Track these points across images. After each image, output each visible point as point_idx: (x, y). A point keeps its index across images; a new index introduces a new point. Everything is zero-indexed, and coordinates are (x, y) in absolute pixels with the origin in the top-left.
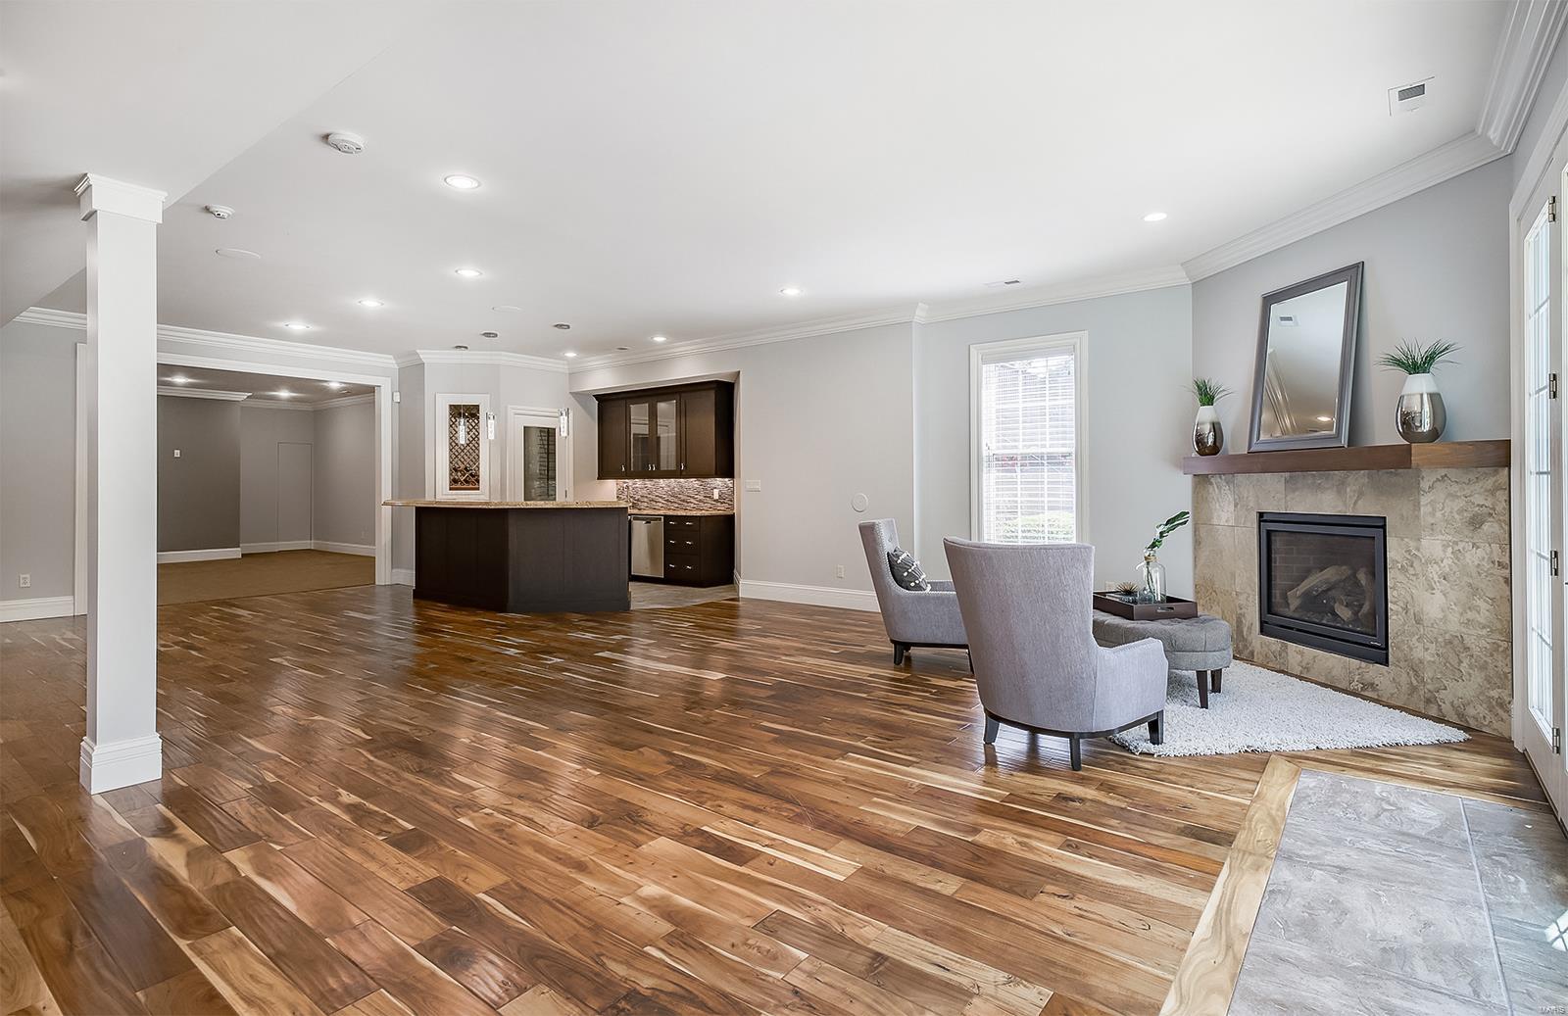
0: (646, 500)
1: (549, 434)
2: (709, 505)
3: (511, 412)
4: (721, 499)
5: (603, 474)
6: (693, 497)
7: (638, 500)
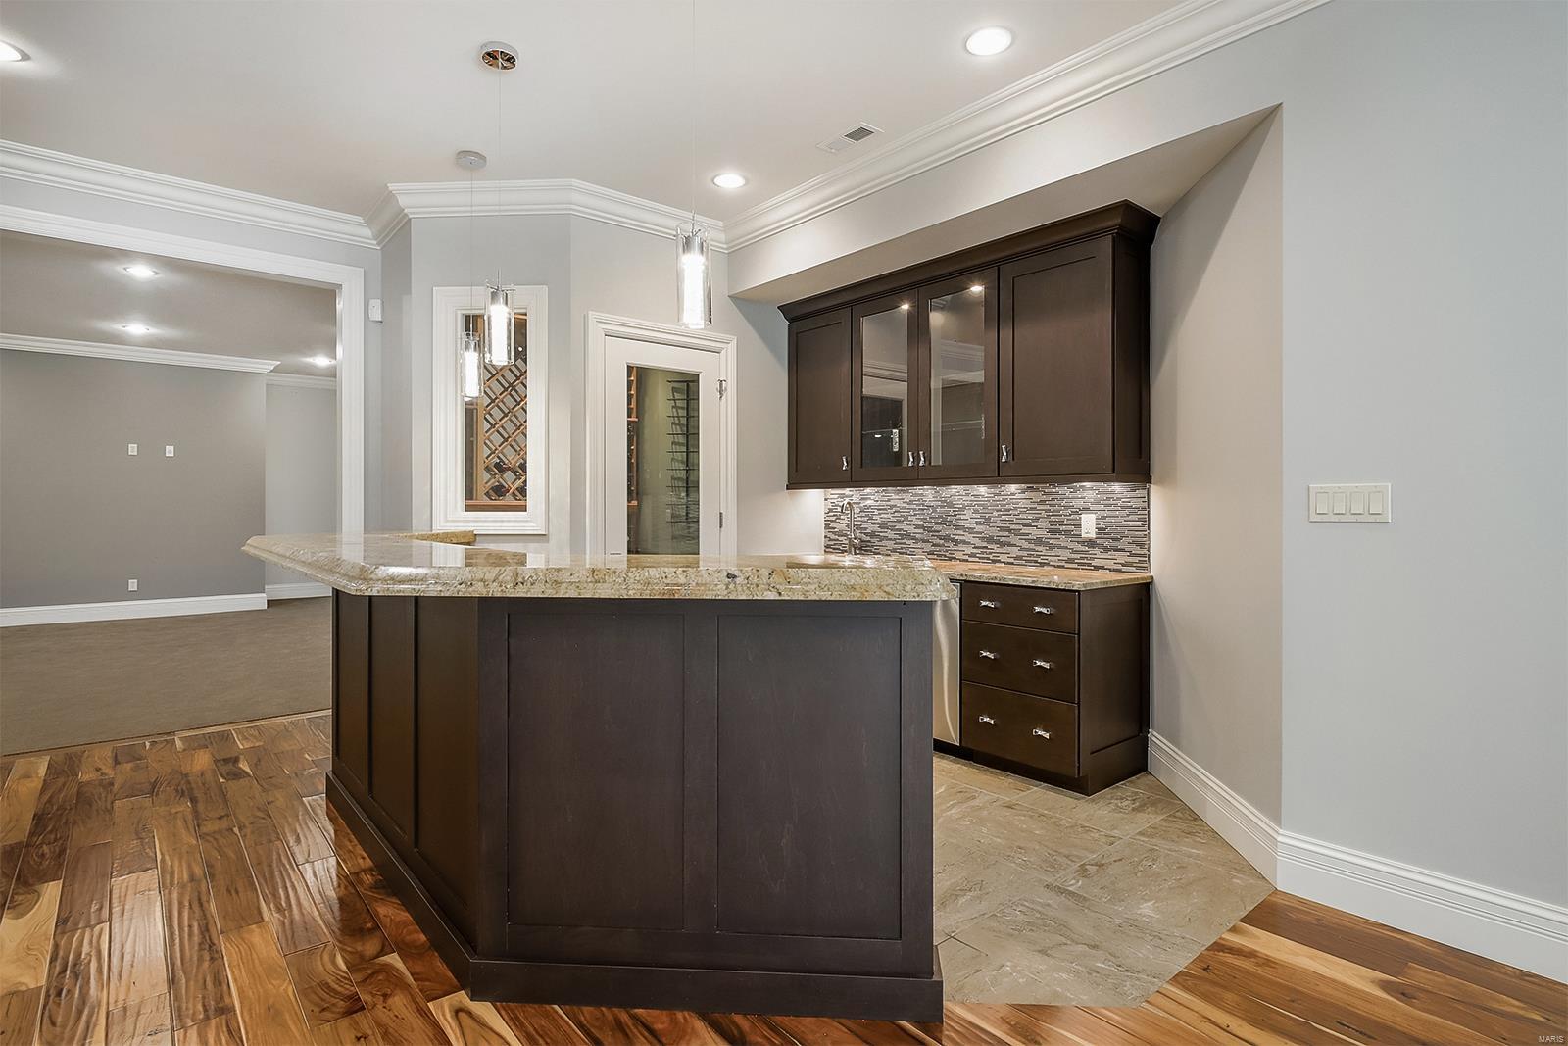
0: (890, 534)
1: (687, 386)
2: (1066, 554)
3: (595, 330)
4: (1108, 538)
5: (801, 477)
6: (1017, 533)
7: (873, 535)
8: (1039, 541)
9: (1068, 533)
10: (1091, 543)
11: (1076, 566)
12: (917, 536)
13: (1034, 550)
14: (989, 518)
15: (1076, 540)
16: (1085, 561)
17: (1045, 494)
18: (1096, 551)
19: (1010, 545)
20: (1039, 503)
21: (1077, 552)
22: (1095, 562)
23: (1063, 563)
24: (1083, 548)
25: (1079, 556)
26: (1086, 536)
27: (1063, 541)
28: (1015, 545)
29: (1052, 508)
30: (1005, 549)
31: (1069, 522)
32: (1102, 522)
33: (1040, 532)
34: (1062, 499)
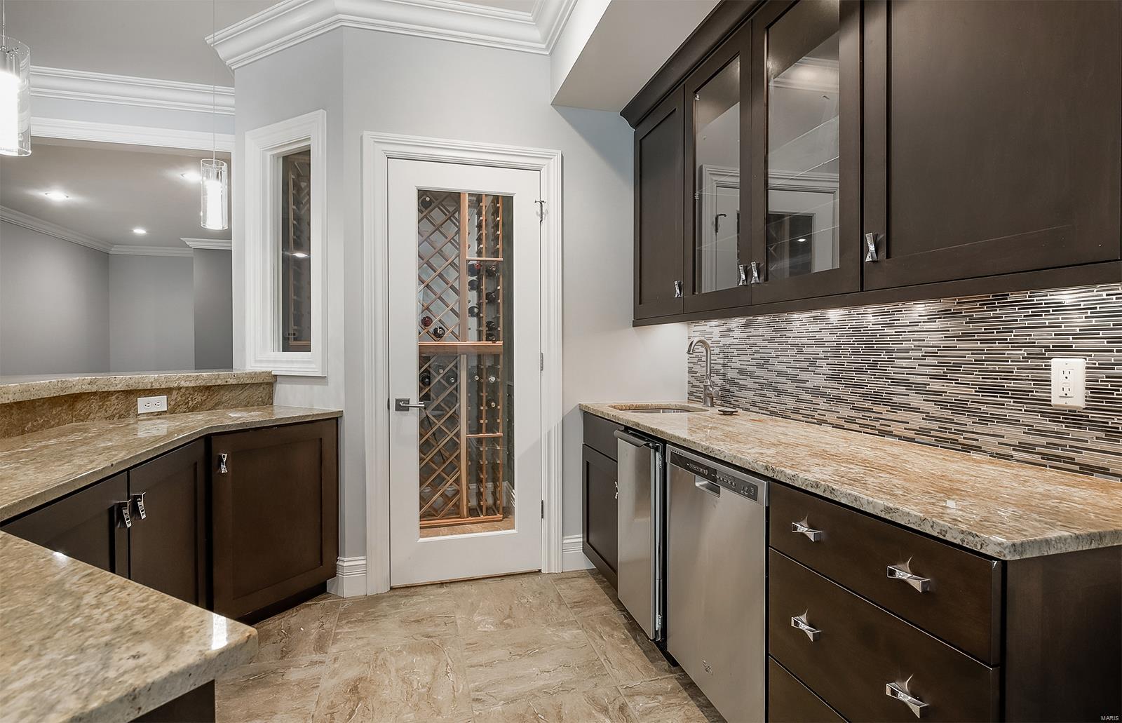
4: (1115, 409)
5: (644, 311)
8: (959, 406)
9: (1020, 396)
10: (1073, 418)
11: (1037, 458)
12: (779, 386)
13: (951, 421)
14: (875, 363)
15: (1037, 408)
16: (1060, 452)
17: (972, 320)
18: (1086, 433)
19: (908, 408)
20: (960, 338)
21: (1040, 433)
22: (1084, 458)
23: (1010, 451)
24: (1055, 427)
25: (1044, 441)
26: (1062, 402)
27: (1010, 408)
28: (916, 410)
29: (985, 347)
30: (901, 415)
31: (1024, 374)
32: (1102, 375)
33: (963, 390)
34: (1010, 330)
